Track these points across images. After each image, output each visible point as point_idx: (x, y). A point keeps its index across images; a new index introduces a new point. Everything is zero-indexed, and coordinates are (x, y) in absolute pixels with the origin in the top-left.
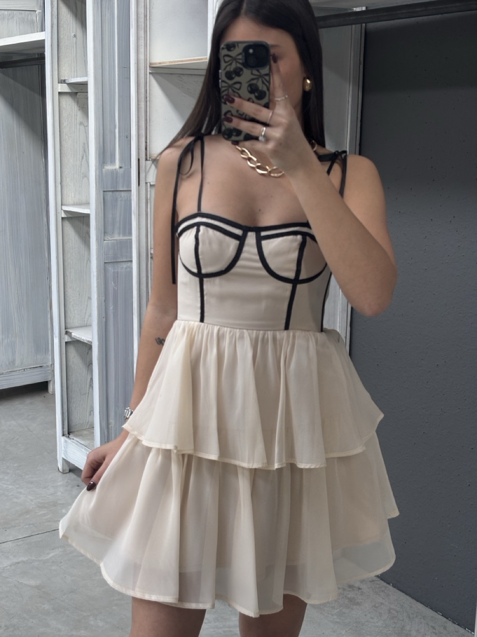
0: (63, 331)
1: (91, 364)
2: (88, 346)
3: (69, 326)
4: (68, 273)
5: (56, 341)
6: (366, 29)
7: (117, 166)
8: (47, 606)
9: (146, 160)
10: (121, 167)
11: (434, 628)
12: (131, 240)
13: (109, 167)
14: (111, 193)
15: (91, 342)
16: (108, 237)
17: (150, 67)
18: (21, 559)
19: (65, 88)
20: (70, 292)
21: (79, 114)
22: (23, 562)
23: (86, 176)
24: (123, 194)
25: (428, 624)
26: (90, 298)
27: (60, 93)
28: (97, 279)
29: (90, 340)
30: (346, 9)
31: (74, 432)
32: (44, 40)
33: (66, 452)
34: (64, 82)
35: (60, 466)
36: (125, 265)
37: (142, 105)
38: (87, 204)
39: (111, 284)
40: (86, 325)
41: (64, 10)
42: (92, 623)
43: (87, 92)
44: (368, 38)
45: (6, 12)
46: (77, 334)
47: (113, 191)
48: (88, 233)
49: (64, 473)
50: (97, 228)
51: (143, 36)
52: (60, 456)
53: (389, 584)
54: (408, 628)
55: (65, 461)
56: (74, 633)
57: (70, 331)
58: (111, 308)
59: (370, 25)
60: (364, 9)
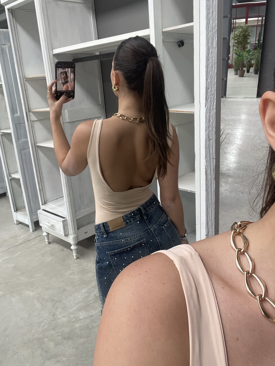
0: (8, 175)
1: (20, 186)
2: (19, 180)
3: (10, 173)
4: (6, 154)
5: (6, 179)
7: (19, 114)
8: (18, 273)
9: (29, 112)
10: (20, 115)
12: (28, 140)
13: (16, 115)
14: (18, 124)
15: (20, 178)
16: (19, 140)
17: (25, 78)
18: (6, 258)
20: (8, 161)
21: (1, 96)
22: (7, 259)
23: (8, 118)
24: (23, 124)
26: (16, 162)
28: (18, 156)
29: (19, 177)
30: (92, 53)
31: (18, 210)
33: (17, 218)
35: (15, 222)
36: (27, 150)
37: (24, 92)
38: (10, 128)
39: (24, 157)
40: (17, 172)
42: (36, 275)
43: (2, 87)
44: (102, 63)
46: (14, 176)
47: (19, 124)
48: (12, 139)
49: (17, 224)
50: (15, 138)
51: (20, 67)
52: (15, 219)
55: (17, 221)
56: (30, 280)
57: (11, 175)
58: (25, 165)
59: (102, 60)
60: (99, 54)
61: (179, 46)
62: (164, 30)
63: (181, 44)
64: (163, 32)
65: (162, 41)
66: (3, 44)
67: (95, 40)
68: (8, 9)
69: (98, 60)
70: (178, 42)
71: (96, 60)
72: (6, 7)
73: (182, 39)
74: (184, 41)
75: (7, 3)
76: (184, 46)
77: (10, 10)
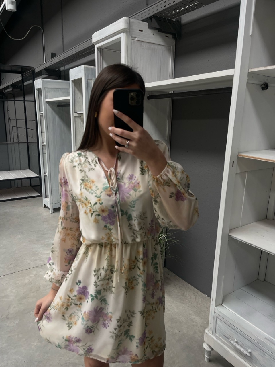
6: (173, 99)
11: (194, 293)
19: (77, 115)
21: (81, 123)
25: (192, 292)
27: (75, 116)
30: (166, 92)
32: (70, 99)
34: (76, 113)
41: (76, 90)
43: (83, 116)
44: (174, 102)
45: (59, 89)
53: (179, 277)
54: (186, 293)
59: (174, 98)
60: (172, 93)
61: (263, 89)
62: (250, 71)
63: (265, 87)
64: (248, 72)
65: (246, 82)
66: (90, 78)
67: (171, 79)
68: (98, 48)
69: (171, 98)
70: (263, 85)
71: (169, 98)
72: (96, 46)
73: (267, 82)
74: (268, 84)
75: (98, 42)
76: (268, 89)
77: (99, 49)
